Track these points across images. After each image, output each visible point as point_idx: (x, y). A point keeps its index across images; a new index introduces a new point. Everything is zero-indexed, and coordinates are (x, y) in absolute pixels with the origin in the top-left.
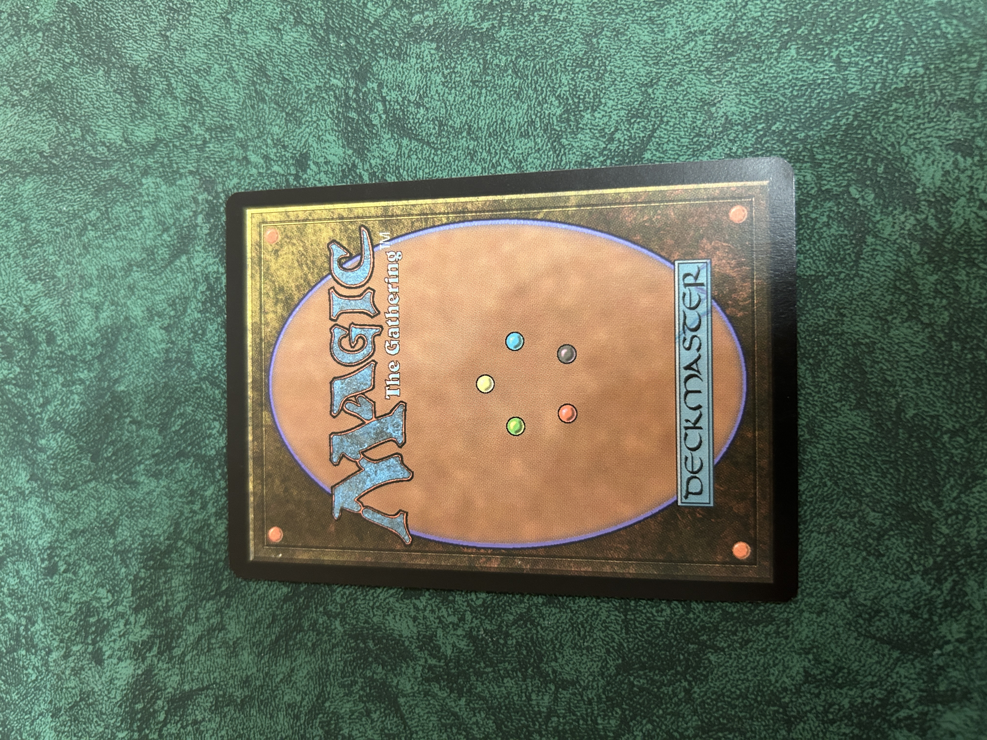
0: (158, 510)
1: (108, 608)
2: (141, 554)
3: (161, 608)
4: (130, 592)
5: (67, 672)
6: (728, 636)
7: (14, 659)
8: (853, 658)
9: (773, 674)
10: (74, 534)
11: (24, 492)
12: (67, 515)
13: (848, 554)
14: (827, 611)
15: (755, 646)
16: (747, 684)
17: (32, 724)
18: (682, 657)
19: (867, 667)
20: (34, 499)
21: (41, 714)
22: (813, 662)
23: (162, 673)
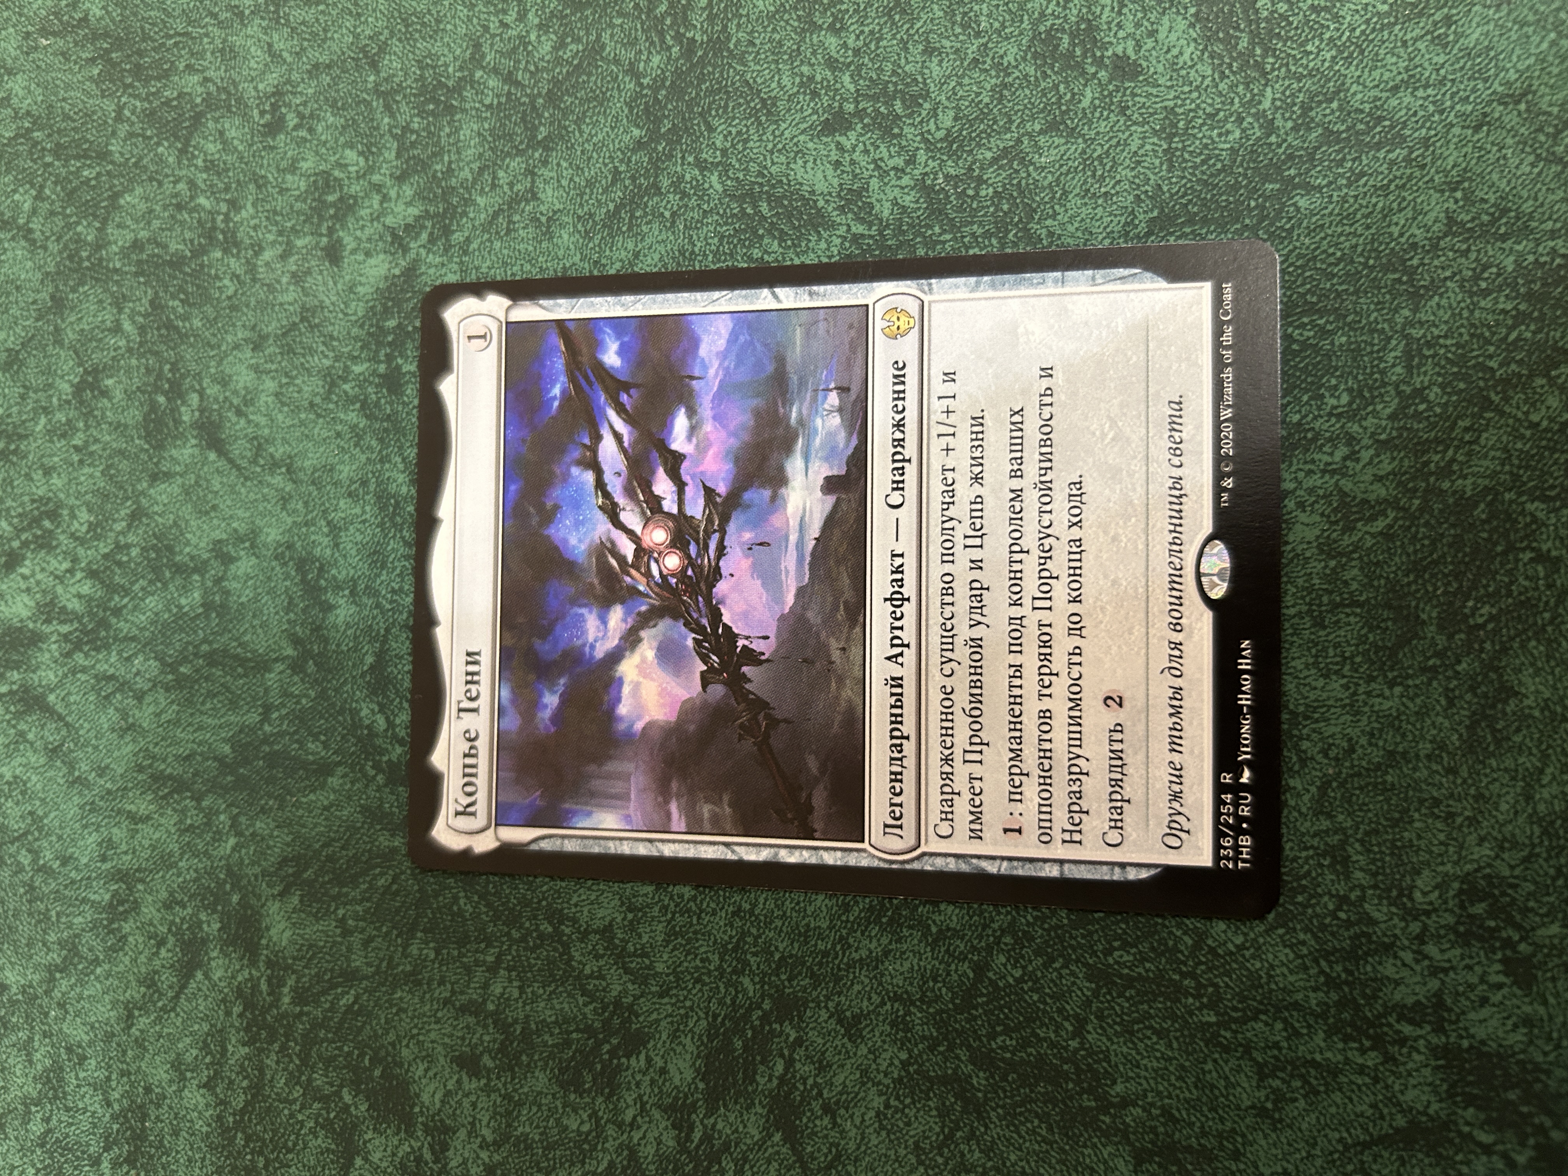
0: (449, 27)
1: (358, 178)
2: (415, 95)
3: (439, 175)
4: (393, 154)
5: (284, 280)
6: (1330, 168)
7: (202, 266)
8: (1525, 194)
9: (1397, 224)
10: (316, 69)
11: (242, 12)
12: (306, 43)
13: (1528, 37)
14: (1489, 124)
15: (1371, 183)
16: (1354, 241)
17: (220, 363)
18: (1253, 204)
19: (1546, 206)
20: (257, 21)
21: (237, 347)
22: (1461, 203)
23: (432, 271)
